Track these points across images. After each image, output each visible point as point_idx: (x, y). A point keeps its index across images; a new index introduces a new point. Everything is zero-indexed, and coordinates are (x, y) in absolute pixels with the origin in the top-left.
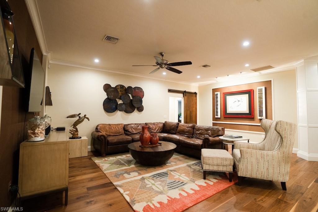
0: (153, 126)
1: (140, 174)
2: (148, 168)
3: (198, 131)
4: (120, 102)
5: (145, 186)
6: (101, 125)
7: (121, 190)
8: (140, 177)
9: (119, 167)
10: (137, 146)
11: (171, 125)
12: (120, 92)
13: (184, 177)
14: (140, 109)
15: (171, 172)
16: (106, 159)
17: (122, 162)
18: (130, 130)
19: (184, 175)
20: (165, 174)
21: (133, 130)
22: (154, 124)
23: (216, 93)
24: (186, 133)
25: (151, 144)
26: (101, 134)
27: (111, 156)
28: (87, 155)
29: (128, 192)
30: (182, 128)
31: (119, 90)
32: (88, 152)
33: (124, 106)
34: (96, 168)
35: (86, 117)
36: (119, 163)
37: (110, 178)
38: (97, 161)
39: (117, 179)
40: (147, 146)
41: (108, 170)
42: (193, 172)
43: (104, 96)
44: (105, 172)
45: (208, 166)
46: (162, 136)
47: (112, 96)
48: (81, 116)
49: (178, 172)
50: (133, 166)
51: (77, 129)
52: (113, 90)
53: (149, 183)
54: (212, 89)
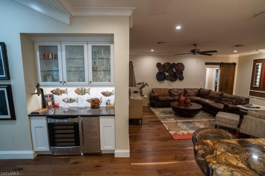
0: (190, 91)
1: (175, 120)
2: (181, 117)
3: (225, 98)
4: (167, 74)
5: (177, 126)
6: (155, 89)
7: (165, 125)
8: (176, 121)
9: (165, 115)
10: (175, 104)
11: (204, 91)
12: (167, 68)
13: (202, 126)
14: (181, 79)
15: (195, 122)
16: (158, 109)
17: (167, 112)
18: (173, 93)
19: (203, 125)
20: (191, 122)
21: (175, 93)
22: (191, 89)
23: (257, 64)
24: (215, 99)
25: (185, 104)
26: (155, 95)
27: (160, 108)
28: (147, 106)
29: (168, 126)
30: (212, 94)
31: (166, 66)
32: (148, 104)
33: (169, 77)
34: (152, 113)
35: (147, 84)
36: (164, 112)
37: (160, 119)
38: (153, 110)
39: (163, 120)
40: (182, 105)
41: (159, 115)
42: (210, 125)
43: (157, 71)
44: (157, 116)
45: (219, 122)
46: (196, 99)
47: (162, 71)
48: (144, 84)
49: (200, 123)
50: (172, 115)
51: (142, 91)
52: (162, 67)
53: (179, 125)
54: (254, 60)
